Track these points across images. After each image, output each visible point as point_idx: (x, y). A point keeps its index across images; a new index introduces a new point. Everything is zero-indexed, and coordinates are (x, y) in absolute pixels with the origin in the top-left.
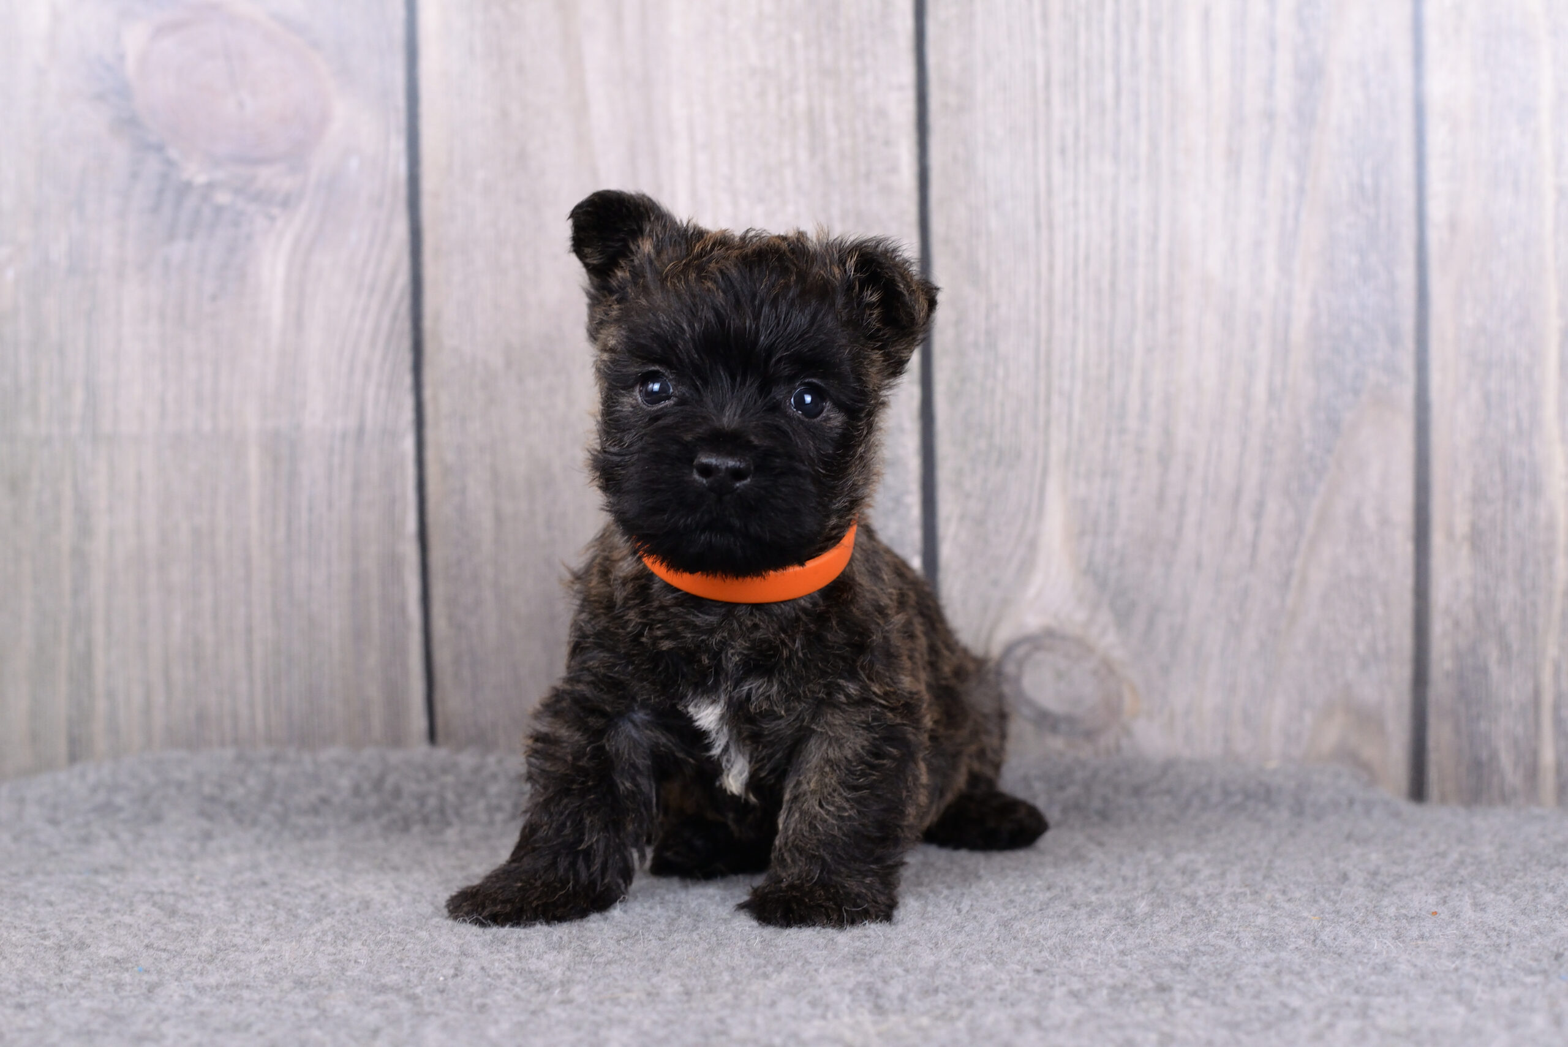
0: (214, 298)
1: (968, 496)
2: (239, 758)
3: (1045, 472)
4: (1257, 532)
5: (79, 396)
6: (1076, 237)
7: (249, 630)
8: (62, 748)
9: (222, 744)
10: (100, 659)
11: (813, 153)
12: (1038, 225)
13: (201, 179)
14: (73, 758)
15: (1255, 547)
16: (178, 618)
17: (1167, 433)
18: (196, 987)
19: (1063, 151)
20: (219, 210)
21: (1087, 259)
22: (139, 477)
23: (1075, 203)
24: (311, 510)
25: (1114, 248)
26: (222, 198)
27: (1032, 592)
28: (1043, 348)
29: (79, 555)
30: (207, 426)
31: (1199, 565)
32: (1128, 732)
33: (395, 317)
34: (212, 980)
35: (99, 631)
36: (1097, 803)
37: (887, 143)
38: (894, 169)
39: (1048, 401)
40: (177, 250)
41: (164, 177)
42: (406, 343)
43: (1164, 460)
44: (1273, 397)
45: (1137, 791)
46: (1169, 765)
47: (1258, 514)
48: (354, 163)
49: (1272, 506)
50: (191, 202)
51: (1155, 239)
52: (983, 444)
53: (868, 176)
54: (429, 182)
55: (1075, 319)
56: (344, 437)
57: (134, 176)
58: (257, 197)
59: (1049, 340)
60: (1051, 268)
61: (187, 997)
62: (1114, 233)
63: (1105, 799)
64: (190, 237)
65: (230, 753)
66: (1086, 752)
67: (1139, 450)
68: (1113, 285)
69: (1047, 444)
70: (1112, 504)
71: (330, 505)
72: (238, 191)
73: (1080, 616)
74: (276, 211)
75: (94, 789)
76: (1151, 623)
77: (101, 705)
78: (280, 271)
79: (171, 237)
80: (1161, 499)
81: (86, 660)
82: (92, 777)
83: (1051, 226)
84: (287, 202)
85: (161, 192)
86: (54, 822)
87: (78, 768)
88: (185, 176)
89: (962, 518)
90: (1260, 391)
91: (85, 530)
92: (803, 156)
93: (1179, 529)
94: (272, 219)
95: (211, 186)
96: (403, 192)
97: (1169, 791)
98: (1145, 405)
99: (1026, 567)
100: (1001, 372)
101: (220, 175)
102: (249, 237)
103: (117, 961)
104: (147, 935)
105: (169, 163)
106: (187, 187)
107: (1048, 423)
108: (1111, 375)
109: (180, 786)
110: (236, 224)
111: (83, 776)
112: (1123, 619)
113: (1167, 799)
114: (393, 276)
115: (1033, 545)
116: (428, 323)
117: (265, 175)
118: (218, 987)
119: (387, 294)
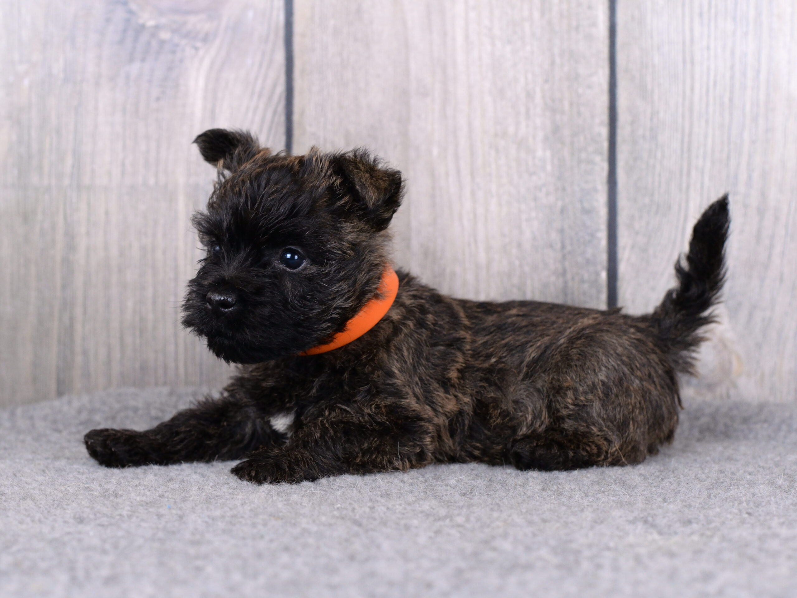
0: (158, 99)
1: (637, 233)
2: (171, 394)
3: (686, 219)
5: (69, 161)
6: (708, 69)
8: (53, 386)
9: (156, 384)
10: (78, 328)
11: (543, 13)
12: (684, 62)
13: (151, 23)
14: (60, 394)
16: (130, 304)
17: (763, 195)
18: (209, 517)
19: (701, 15)
20: (162, 43)
21: (715, 83)
22: (107, 213)
23: (708, 48)
25: (732, 77)
26: (165, 35)
28: (686, 139)
29: (67, 262)
30: (152, 181)
31: (781, 279)
32: (734, 385)
33: (275, 112)
34: (218, 513)
35: (78, 311)
36: (721, 427)
37: (590, 7)
38: (594, 25)
39: (689, 174)
40: (135, 68)
41: (128, 21)
42: (282, 130)
43: (761, 212)
45: (746, 420)
46: (762, 407)
48: (250, 14)
50: (144, 37)
51: (758, 72)
52: (647, 200)
53: (577, 28)
54: (298, 28)
55: (707, 121)
57: (108, 20)
58: (187, 35)
59: (690, 135)
60: (692, 89)
61: (206, 522)
62: (732, 67)
63: (726, 425)
64: (143, 60)
65: (165, 390)
66: (709, 397)
68: (731, 100)
69: (687, 201)
72: (174, 31)
74: (199, 44)
75: (79, 411)
76: (750, 316)
77: (79, 359)
78: (201, 83)
79: (131, 60)
80: (758, 238)
81: (70, 330)
82: (76, 404)
83: (692, 63)
84: (206, 39)
85: (125, 31)
86: (57, 430)
87: (65, 399)
88: (141, 21)
89: (633, 247)
91: (71, 247)
92: (536, 15)
93: (770, 257)
94: (197, 49)
95: (157, 27)
96: (282, 33)
97: (766, 421)
98: (750, 178)
100: (659, 155)
101: (163, 21)
102: (181, 61)
103: (147, 504)
104: (156, 490)
105: (131, 12)
106: (143, 27)
107: (688, 187)
108: (728, 158)
109: (135, 410)
110: (174, 52)
111: (70, 403)
112: (733, 313)
113: (766, 425)
114: (275, 86)
116: (296, 117)
117: (192, 20)
118: (223, 517)
119: (270, 98)
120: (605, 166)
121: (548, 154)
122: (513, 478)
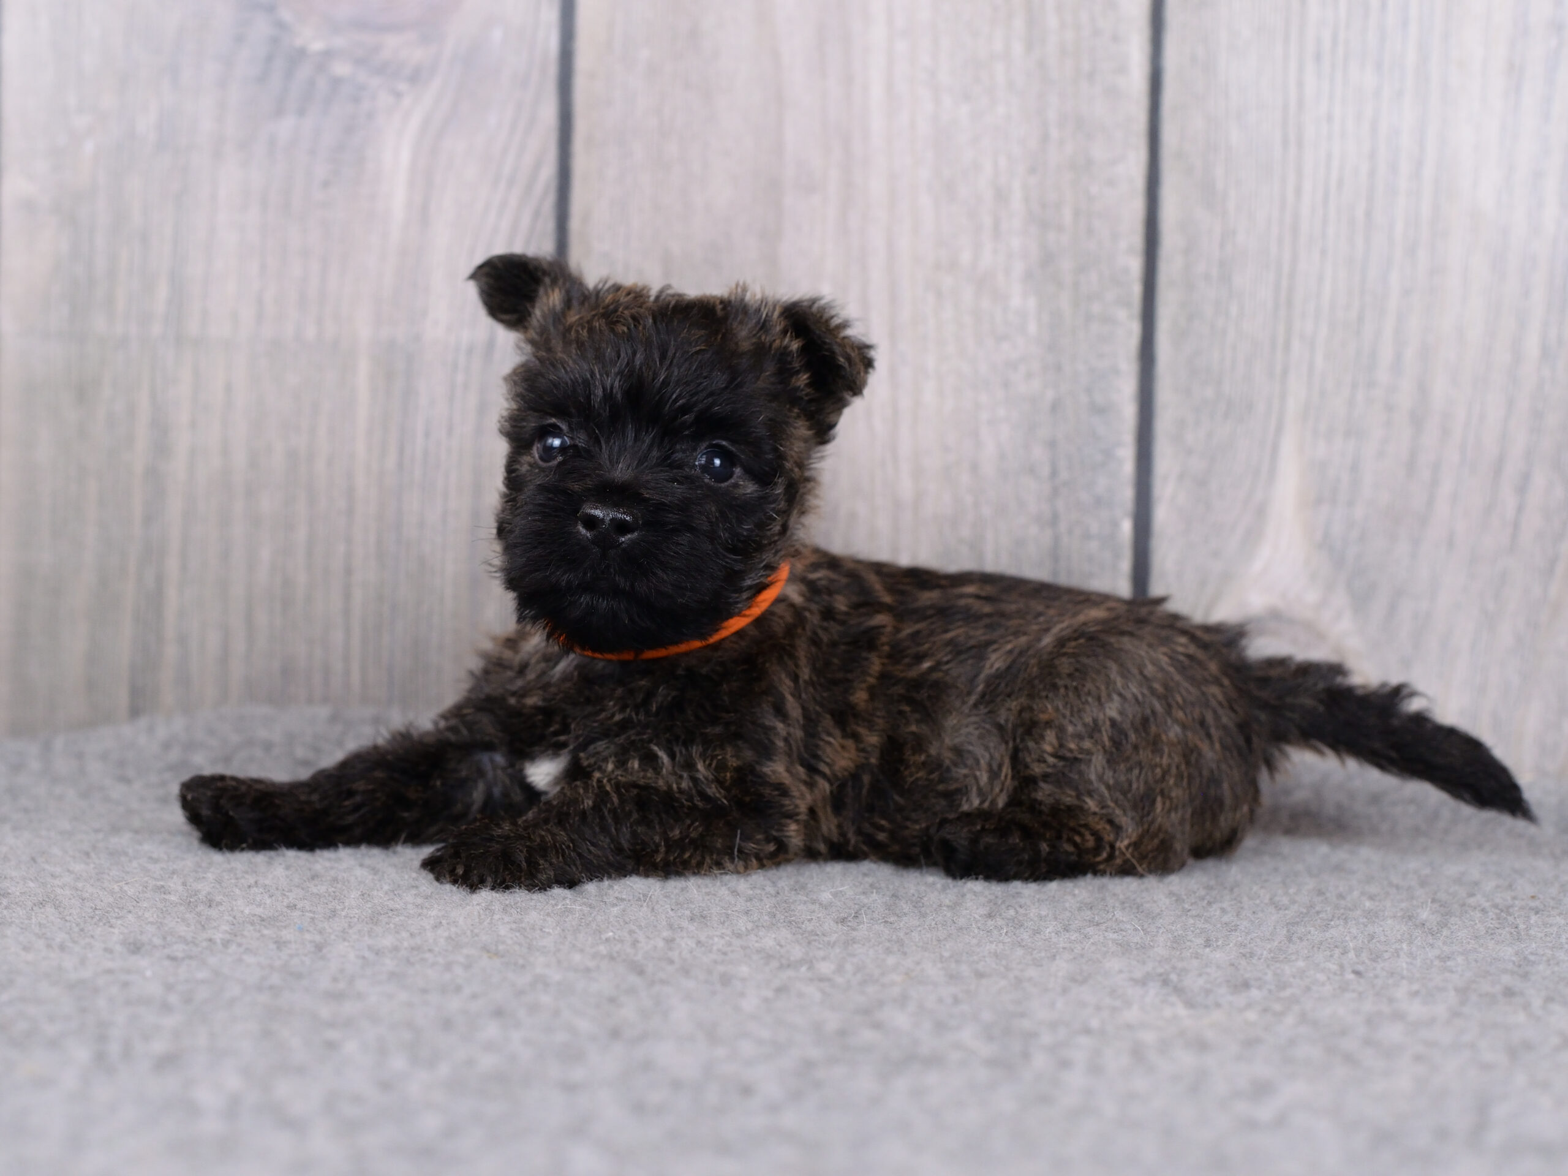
0: (326, 184)
1: (1190, 452)
2: (334, 719)
3: (1280, 428)
4: (1520, 509)
5: (163, 292)
6: (1329, 157)
7: (349, 571)
8: (123, 698)
9: (310, 701)
10: (172, 594)
11: (1029, 46)
12: (1285, 143)
13: (317, 46)
14: (135, 712)
15: (1516, 526)
16: (265, 554)
17: (1423, 390)
18: (370, 948)
19: (1318, 57)
20: (336, 82)
21: (1340, 183)
22: (228, 388)
23: (1330, 118)
24: (427, 435)
25: (1372, 173)
26: (341, 69)
27: (1257, 566)
28: (1284, 283)
29: (154, 475)
30: (311, 332)
31: (1451, 543)
33: (537, 214)
34: (387, 941)
35: (172, 565)
37: (1116, 38)
38: (1122, 69)
39: (1287, 346)
40: (285, 127)
41: (275, 41)
42: (549, 246)
43: (1417, 421)
44: (1546, 354)
47: (1522, 487)
48: (497, 35)
49: (1540, 479)
50: (304, 71)
51: (1419, 163)
52: (1209, 392)
53: (1091, 75)
54: (583, 61)
55: (1323, 252)
56: (470, 351)
57: (240, 39)
58: (381, 70)
59: (1292, 275)
60: (1298, 191)
61: (364, 958)
62: (1373, 155)
64: (301, 112)
65: (323, 712)
67: (1389, 408)
68: (1368, 214)
69: (1283, 396)
70: (1355, 467)
71: (450, 430)
72: (359, 62)
73: (1312, 596)
74: (402, 86)
75: (167, 746)
76: (1392, 609)
77: (171, 652)
78: (405, 156)
79: (279, 112)
80: (1411, 466)
81: (155, 599)
82: (162, 732)
83: (1300, 144)
84: (416, 77)
85: (269, 59)
86: (125, 780)
87: (143, 722)
88: (299, 42)
89: (1182, 476)
90: (1532, 346)
91: (162, 448)
92: (1018, 48)
93: (1431, 502)
94: (398, 95)
95: (328, 54)
96: (553, 70)
98: (1398, 356)
99: (1253, 537)
100: (1234, 310)
101: (340, 42)
102: (370, 116)
103: (263, 920)
104: (285, 895)
105: (281, 25)
106: (302, 53)
107: (1285, 372)
108: (1361, 320)
109: (268, 747)
110: (356, 99)
111: (151, 730)
112: (1361, 601)
113: (1412, 809)
114: (537, 166)
115: (1261, 512)
116: (575, 224)
117: (392, 44)
118: (396, 949)
119: (529, 188)
120: (1135, 328)
121: (1032, 303)
122: (936, 893)
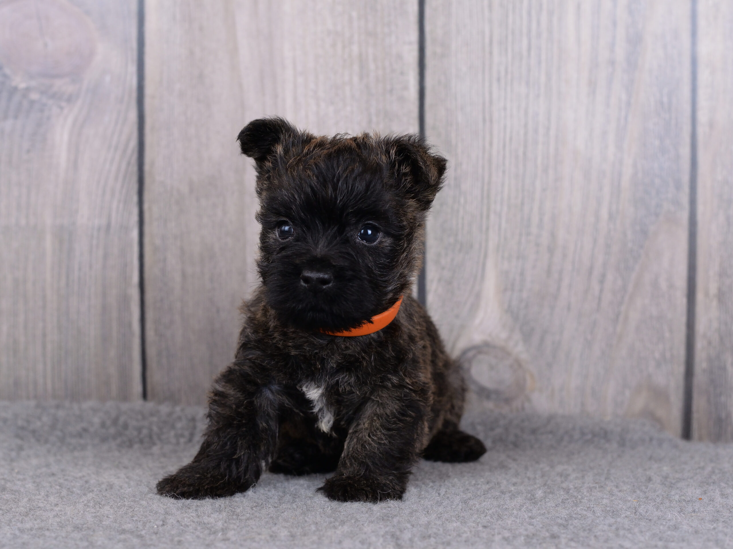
0: (28, 151)
1: (443, 268)
2: (38, 406)
3: (486, 256)
4: (601, 291)
6: (505, 127)
7: (44, 335)
9: (28, 398)
11: (361, 78)
12: (484, 120)
13: (22, 85)
15: (600, 299)
16: (4, 328)
17: (553, 235)
19: (499, 80)
20: (32, 103)
21: (511, 139)
23: (505, 109)
24: (80, 269)
25: (526, 134)
26: (34, 96)
27: (477, 321)
28: (486, 188)
30: (23, 222)
31: (569, 308)
32: (529, 400)
33: (129, 164)
36: (512, 438)
37: (402, 73)
38: (406, 88)
39: (488, 216)
40: (8, 124)
41: (2, 84)
42: (134, 179)
43: (551, 250)
44: (611, 217)
45: (534, 431)
46: (551, 418)
47: (602, 281)
48: (108, 78)
49: (610, 277)
50: (17, 98)
51: (548, 129)
52: (452, 240)
53: (391, 91)
54: (149, 90)
55: (504, 172)
56: (99, 229)
58: (53, 96)
59: (489, 183)
60: (491, 144)
62: (526, 126)
63: (516, 436)
64: (16, 117)
65: (32, 403)
66: (505, 410)
67: (537, 245)
68: (525, 153)
69: (487, 241)
70: (522, 274)
71: (91, 267)
72: (42, 93)
73: (504, 335)
74: (64, 104)
76: (542, 339)
78: (66, 137)
79: (6, 117)
80: (549, 272)
83: (491, 121)
84: (70, 99)
88: (14, 84)
89: (440, 280)
90: (604, 213)
92: (356, 79)
93: (559, 289)
94: (61, 108)
95: (28, 89)
96: (134, 95)
97: (551, 432)
98: (541, 220)
99: (474, 308)
100: (462, 200)
101: (33, 83)
102: (49, 118)
105: (5, 76)
106: (15, 89)
107: (488, 229)
108: (523, 204)
109: (5, 420)
110: (42, 111)
112: (527, 337)
113: (550, 436)
114: (128, 141)
115: (478, 296)
116: (147, 168)
117: (58, 84)
119: (125, 151)
122: (304, 490)
